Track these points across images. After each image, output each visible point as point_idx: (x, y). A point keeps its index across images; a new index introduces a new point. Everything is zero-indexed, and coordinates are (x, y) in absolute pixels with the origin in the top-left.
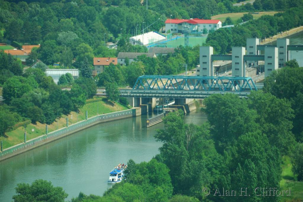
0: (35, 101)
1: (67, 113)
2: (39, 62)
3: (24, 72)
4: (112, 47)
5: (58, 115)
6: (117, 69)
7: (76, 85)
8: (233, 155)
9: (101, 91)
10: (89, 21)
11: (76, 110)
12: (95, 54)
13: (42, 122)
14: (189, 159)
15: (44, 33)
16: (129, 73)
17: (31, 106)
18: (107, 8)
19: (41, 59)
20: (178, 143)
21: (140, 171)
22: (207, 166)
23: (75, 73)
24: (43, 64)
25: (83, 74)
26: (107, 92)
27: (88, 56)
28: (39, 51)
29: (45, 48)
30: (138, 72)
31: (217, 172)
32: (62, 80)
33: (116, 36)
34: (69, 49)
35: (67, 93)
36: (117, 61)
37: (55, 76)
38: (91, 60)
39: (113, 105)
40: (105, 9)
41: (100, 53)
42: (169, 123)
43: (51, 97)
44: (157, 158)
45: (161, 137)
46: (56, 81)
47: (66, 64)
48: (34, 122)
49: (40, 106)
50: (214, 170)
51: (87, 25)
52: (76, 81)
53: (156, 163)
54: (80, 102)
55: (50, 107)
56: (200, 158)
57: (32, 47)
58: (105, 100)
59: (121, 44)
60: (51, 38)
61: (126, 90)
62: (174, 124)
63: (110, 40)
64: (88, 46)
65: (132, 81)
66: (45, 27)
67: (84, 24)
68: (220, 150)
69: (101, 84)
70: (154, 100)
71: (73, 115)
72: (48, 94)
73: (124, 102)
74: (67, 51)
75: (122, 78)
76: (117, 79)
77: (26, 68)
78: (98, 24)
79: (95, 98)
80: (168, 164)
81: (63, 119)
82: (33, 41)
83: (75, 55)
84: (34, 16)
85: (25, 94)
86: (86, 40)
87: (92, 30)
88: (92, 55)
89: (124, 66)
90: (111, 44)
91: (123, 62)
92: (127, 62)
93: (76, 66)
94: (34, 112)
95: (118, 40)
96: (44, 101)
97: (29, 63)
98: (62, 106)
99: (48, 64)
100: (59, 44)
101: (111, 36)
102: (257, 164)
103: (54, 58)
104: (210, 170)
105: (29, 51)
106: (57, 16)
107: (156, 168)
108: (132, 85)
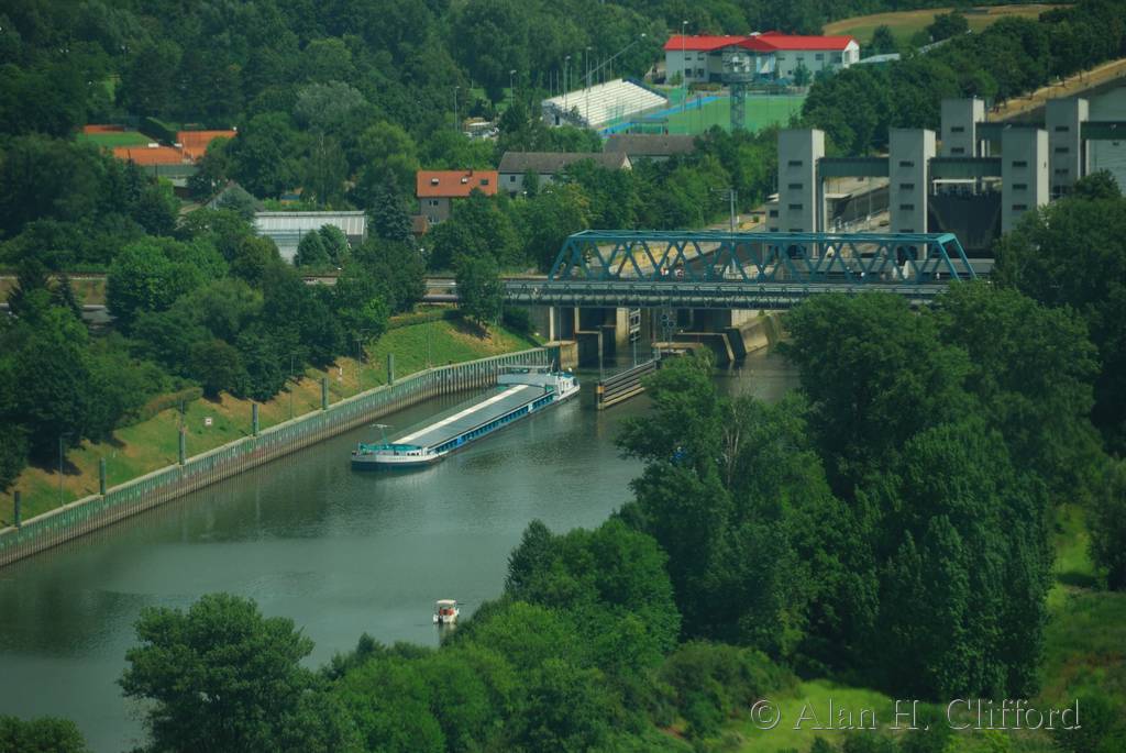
0: (217, 324)
1: (324, 363)
2: (234, 189)
3: (180, 223)
4: (482, 131)
5: (294, 369)
6: (494, 209)
7: (354, 267)
8: (886, 504)
9: (439, 288)
10: (406, 46)
11: (355, 352)
12: (424, 161)
13: (240, 395)
14: (736, 521)
15: (249, 90)
16: (537, 222)
17: (201, 340)
19: (238, 177)
20: (697, 464)
21: (568, 561)
22: (796, 541)
23: (353, 224)
24: (243, 194)
25: (379, 227)
26: (460, 290)
27: (398, 168)
28: (230, 149)
29: (252, 141)
30: (569, 218)
31: (834, 560)
32: (310, 248)
33: (496, 97)
34: (335, 145)
35: (324, 293)
36: (495, 183)
37: (286, 238)
38: (409, 180)
39: (481, 334)
41: (439, 153)
42: (665, 395)
43: (270, 308)
44: (626, 515)
45: (639, 441)
46: (288, 254)
47: (324, 196)
48: (212, 394)
49: (231, 340)
50: (822, 555)
51: (399, 58)
52: (355, 254)
53: (624, 532)
54: (367, 323)
55: (266, 344)
56: (772, 513)
57: (209, 136)
58: (453, 317)
59: (512, 123)
60: (274, 106)
61: (525, 282)
62: (684, 397)
63: (477, 111)
64: (398, 131)
65: (547, 251)
66: (253, 66)
67: (386, 55)
68: (842, 488)
69: (440, 262)
70: (621, 314)
71: (344, 371)
72: (259, 297)
73: (518, 324)
74: (326, 149)
75: (514, 240)
76: (495, 245)
77: (187, 209)
78: (435, 54)
79: (419, 311)
80: (663, 536)
81: (311, 385)
82: (212, 117)
83: (355, 163)
84: (220, 30)
85: (183, 299)
86: (393, 111)
87: (413, 76)
88: (413, 163)
89: (521, 200)
90: (479, 123)
91: (516, 186)
92: (530, 183)
93: (356, 201)
94: (210, 358)
95: (502, 108)
96: (246, 320)
97: (197, 190)
98: (306, 337)
99: (261, 194)
100: (301, 124)
101: (479, 94)
102: (968, 533)
103: (284, 174)
104: (806, 553)
105: (198, 152)
106: (298, 29)
107: (624, 551)
108: (546, 266)
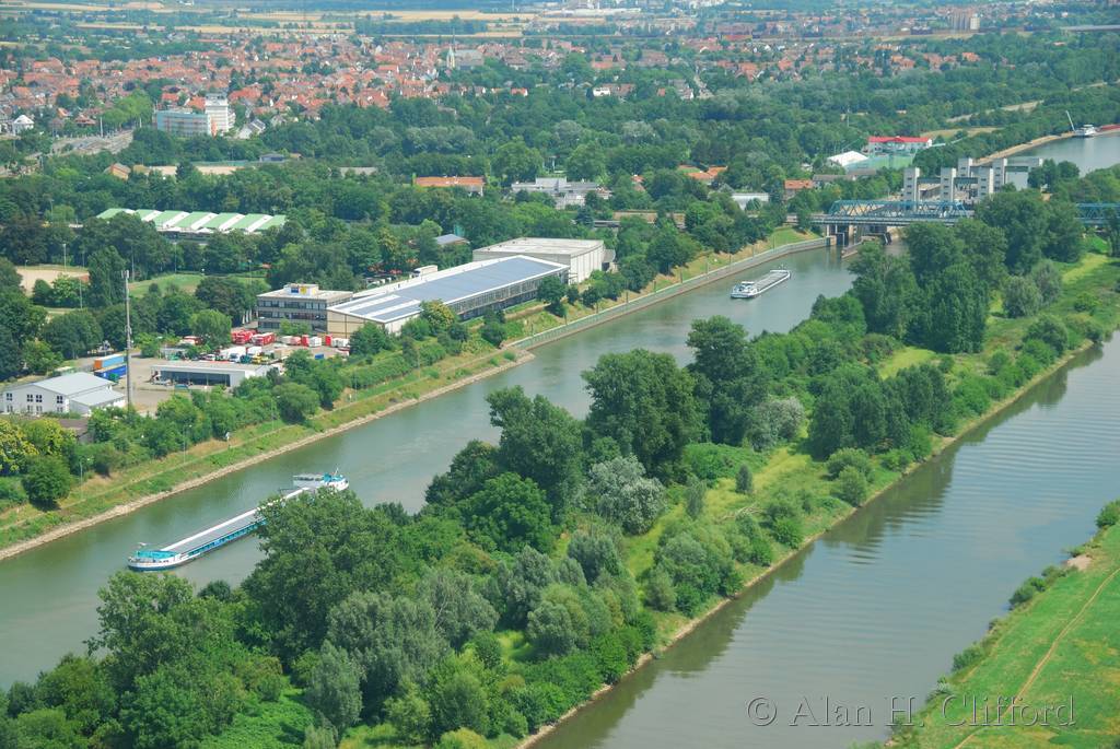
0: (720, 230)
1: (753, 242)
2: (726, 186)
3: (709, 197)
4: (807, 168)
5: (743, 243)
6: (810, 192)
7: (764, 211)
8: (936, 290)
9: (791, 218)
10: (783, 140)
11: (763, 239)
12: (788, 177)
13: (726, 252)
14: (886, 295)
15: (732, 154)
16: (824, 197)
17: (714, 235)
18: (803, 126)
19: (728, 183)
20: (874, 277)
21: (831, 307)
22: (905, 302)
23: (764, 198)
24: (729, 188)
25: (773, 199)
26: (799, 219)
27: (779, 179)
28: (726, 173)
29: (732, 170)
30: (835, 196)
31: (918, 308)
32: (750, 205)
33: (812, 157)
34: (760, 171)
35: (754, 220)
36: (811, 184)
37: (742, 202)
38: (783, 183)
39: (805, 233)
40: (801, 127)
41: (792, 175)
42: (864, 253)
43: (736, 224)
44: (850, 292)
45: (855, 269)
46: (743, 207)
47: (756, 188)
48: (717, 252)
49: (723, 234)
50: (914, 306)
51: (781, 144)
52: (764, 207)
53: (849, 298)
54: (768, 229)
55: (735, 236)
56: (898, 292)
57: (718, 169)
58: (796, 228)
59: (817, 165)
60: (740, 159)
61: (819, 217)
62: (872, 254)
63: (806, 161)
64: (779, 167)
65: (827, 207)
66: (733, 147)
67: (777, 143)
68: (921, 284)
69: (791, 210)
70: (851, 227)
71: (759, 244)
72: (733, 220)
73: (817, 230)
74: (756, 173)
75: (817, 204)
76: (810, 204)
77: (711, 192)
79: (784, 226)
80: (862, 299)
81: (749, 248)
82: (720, 163)
83: (765, 178)
84: (723, 135)
85: (709, 221)
86: (778, 162)
87: (785, 150)
88: (784, 178)
89: (819, 190)
90: (806, 165)
91: (818, 185)
92: (822, 185)
93: (765, 190)
94: (717, 240)
95: (814, 160)
96: (728, 228)
97: (714, 186)
98: (748, 234)
99: (735, 188)
100: (748, 165)
101: (806, 156)
102: (962, 300)
103: (742, 181)
104: (909, 306)
105: (715, 174)
106: (748, 135)
107: (850, 305)
108: (827, 212)
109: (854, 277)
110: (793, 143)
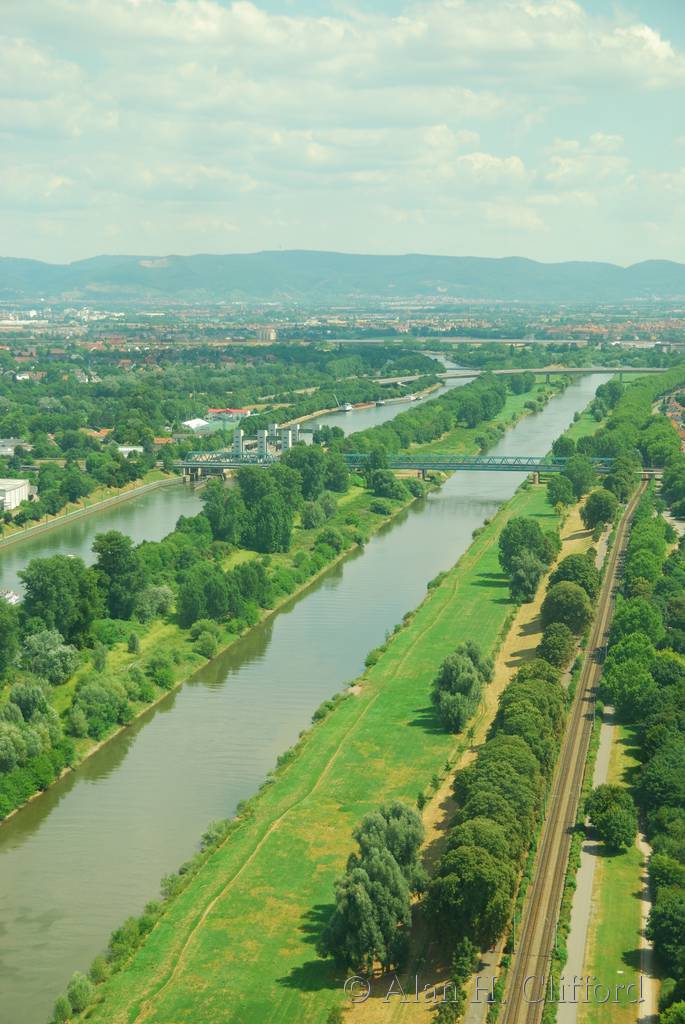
0: (110, 471)
1: (134, 480)
2: (114, 442)
3: (102, 449)
4: (168, 430)
5: (127, 481)
6: (171, 446)
7: (140, 459)
8: (258, 511)
9: (160, 463)
10: (151, 411)
11: (141, 477)
12: (155, 436)
13: (115, 487)
14: (226, 514)
15: (117, 420)
16: (181, 449)
17: (107, 475)
18: (165, 401)
19: (115, 439)
20: (217, 502)
21: (189, 524)
22: (238, 519)
23: (140, 449)
24: (116, 443)
25: (146, 450)
26: (164, 464)
27: (150, 437)
28: (113, 433)
29: (117, 431)
30: (188, 449)
31: (247, 523)
32: (130, 455)
33: (171, 422)
34: (136, 432)
35: (134, 465)
36: (171, 441)
37: (125, 452)
38: (152, 440)
39: (168, 474)
40: (163, 402)
41: (158, 434)
42: (210, 487)
43: (122, 468)
44: (201, 513)
45: (204, 497)
46: (126, 456)
47: (134, 443)
48: (109, 486)
49: (113, 475)
50: (244, 522)
51: (150, 413)
52: (141, 456)
53: (201, 517)
54: (143, 471)
55: (121, 475)
56: (233, 513)
57: (108, 430)
58: (162, 470)
59: (175, 427)
60: (122, 424)
61: (178, 462)
62: (214, 488)
63: (167, 425)
64: (149, 429)
65: (183, 456)
66: (118, 415)
67: (147, 413)
68: (248, 508)
69: (159, 458)
70: (199, 470)
71: (138, 481)
72: (120, 465)
73: (177, 472)
74: (134, 433)
75: (176, 453)
76: (172, 454)
77: (103, 446)
79: (155, 469)
80: (209, 518)
81: (131, 484)
82: (109, 426)
83: (140, 436)
85: (102, 466)
86: (148, 425)
87: (153, 418)
88: (153, 436)
89: (177, 444)
90: (167, 428)
91: (176, 441)
92: (179, 441)
93: (141, 444)
94: (109, 479)
95: (173, 424)
96: (117, 470)
97: (105, 442)
98: (130, 474)
99: (120, 443)
100: (128, 427)
101: (167, 421)
102: (275, 517)
103: (125, 438)
104: (240, 522)
105: (105, 434)
106: (127, 407)
107: (201, 521)
108: (183, 459)
109: (204, 503)
110: (158, 413)
